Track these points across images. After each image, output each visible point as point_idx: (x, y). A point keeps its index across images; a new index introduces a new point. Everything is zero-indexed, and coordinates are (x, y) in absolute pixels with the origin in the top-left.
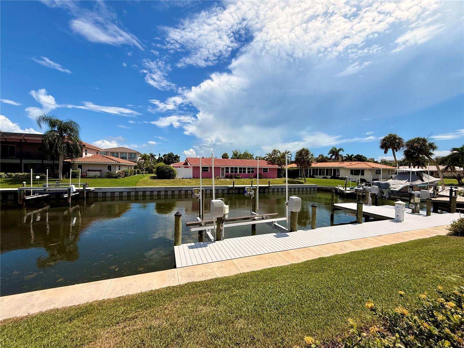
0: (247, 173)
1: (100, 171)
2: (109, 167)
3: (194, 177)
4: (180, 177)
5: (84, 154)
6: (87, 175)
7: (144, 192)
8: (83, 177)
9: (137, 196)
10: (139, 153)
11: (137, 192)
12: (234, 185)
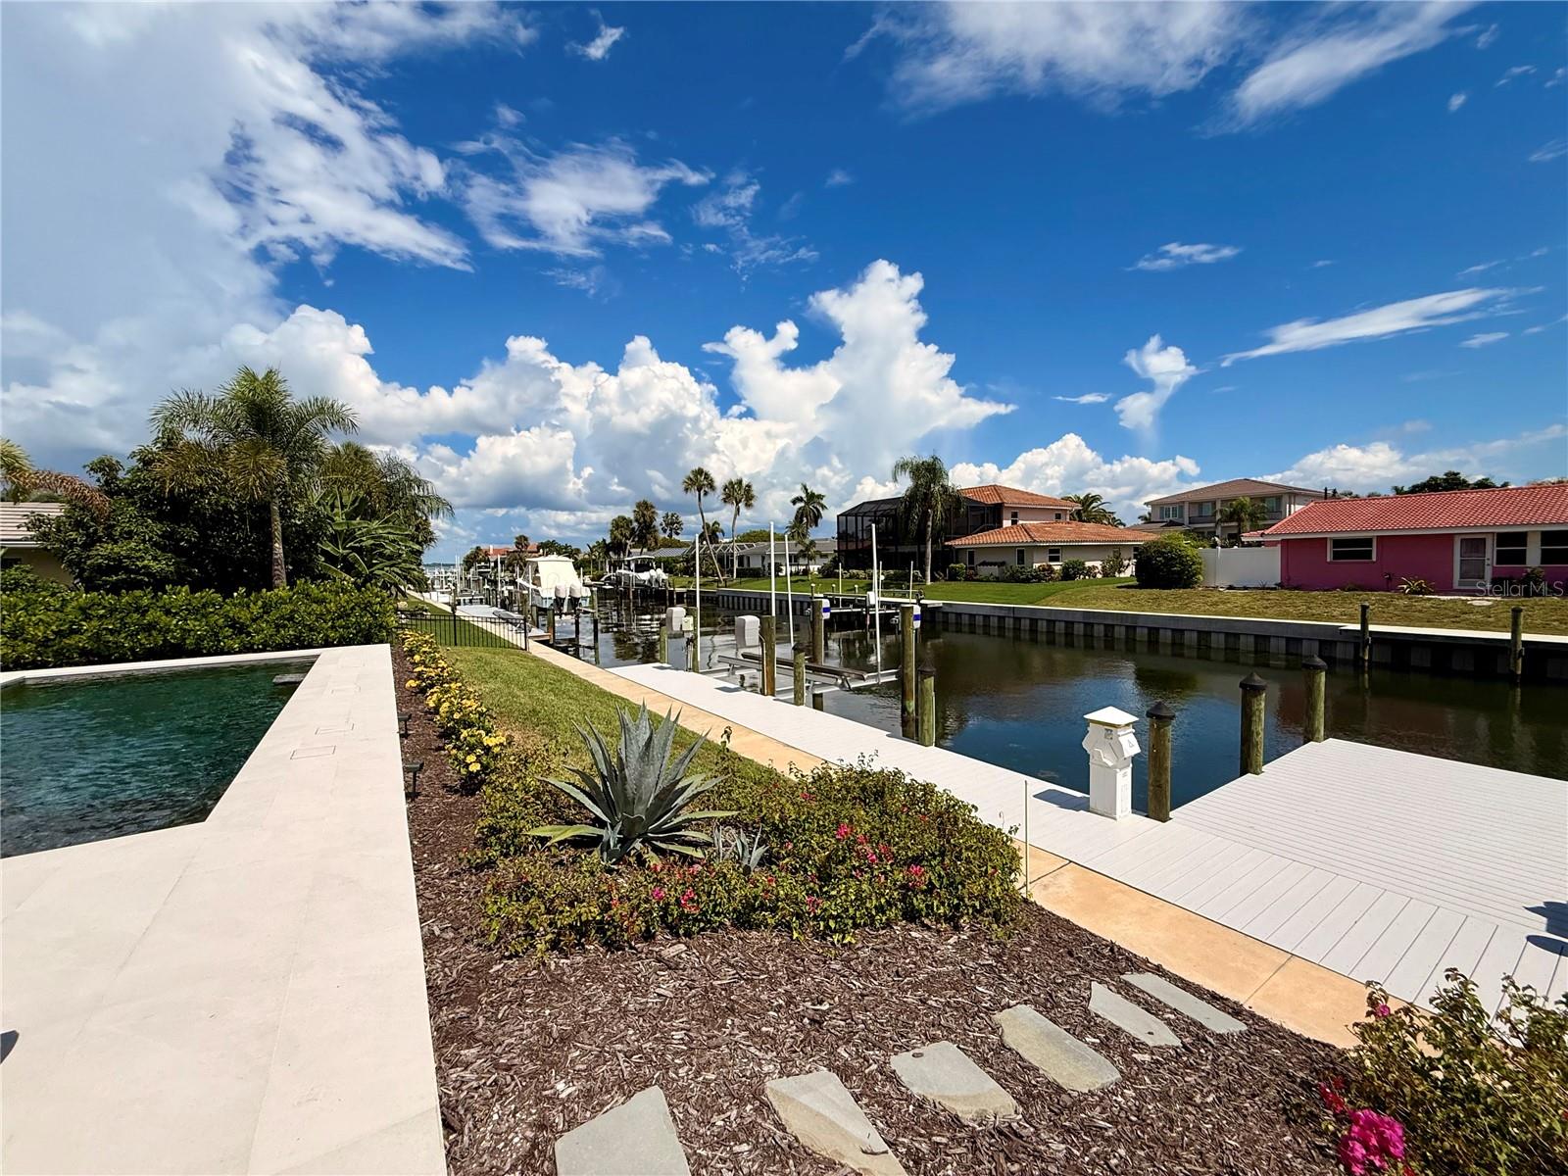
1: (1001, 564)
2: (1021, 554)
3: (1281, 586)
4: (1222, 582)
5: (1007, 523)
6: (976, 575)
7: (1034, 622)
8: (968, 579)
9: (1017, 629)
10: (1294, 494)
11: (1017, 620)
12: (1364, 624)
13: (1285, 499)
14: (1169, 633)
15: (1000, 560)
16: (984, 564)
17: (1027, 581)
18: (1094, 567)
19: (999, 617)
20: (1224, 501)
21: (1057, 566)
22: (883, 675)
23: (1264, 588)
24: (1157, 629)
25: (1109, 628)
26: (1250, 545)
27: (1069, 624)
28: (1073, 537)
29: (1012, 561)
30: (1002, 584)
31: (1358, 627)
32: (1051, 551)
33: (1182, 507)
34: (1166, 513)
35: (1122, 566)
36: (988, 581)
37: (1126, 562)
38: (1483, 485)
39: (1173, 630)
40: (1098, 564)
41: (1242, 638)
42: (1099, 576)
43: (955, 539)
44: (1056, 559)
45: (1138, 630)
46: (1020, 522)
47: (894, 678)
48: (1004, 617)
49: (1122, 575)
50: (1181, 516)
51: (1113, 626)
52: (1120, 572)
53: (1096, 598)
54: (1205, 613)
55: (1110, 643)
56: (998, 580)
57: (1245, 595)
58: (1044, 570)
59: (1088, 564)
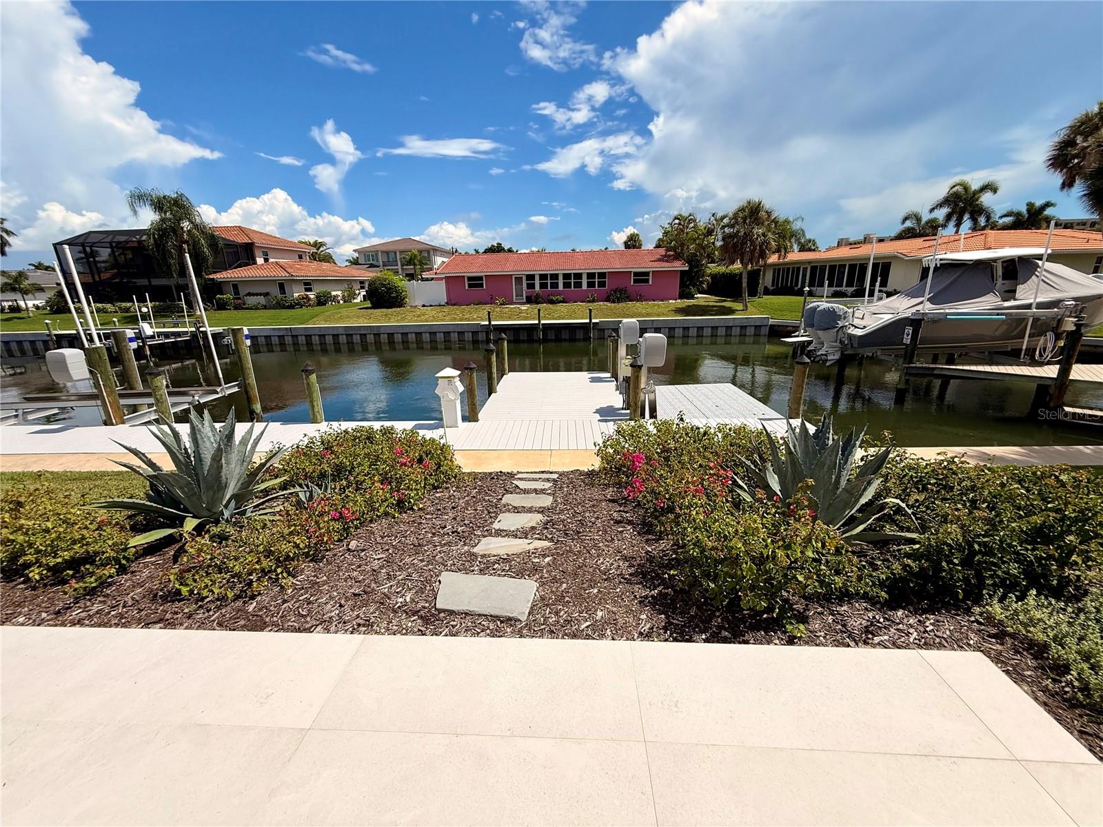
0: (585, 286)
1: (266, 295)
2: (282, 286)
3: (447, 303)
4: (419, 303)
5: (260, 261)
6: (244, 304)
7: (308, 337)
8: (237, 308)
9: (296, 344)
10: (436, 250)
11: (295, 337)
12: (490, 322)
13: (432, 252)
14: (400, 335)
15: (266, 291)
16: (249, 294)
17: (291, 307)
18: (337, 296)
19: (279, 336)
20: (401, 252)
21: (312, 295)
22: (227, 388)
23: (440, 305)
24: (393, 334)
25: (363, 336)
26: (427, 280)
27: (336, 336)
28: (318, 273)
29: (275, 291)
30: (270, 311)
31: (487, 323)
32: (306, 284)
33: (377, 255)
34: (367, 258)
35: (355, 294)
36: (257, 309)
37: (357, 292)
38: (510, 251)
39: (402, 334)
40: (339, 293)
41: (438, 334)
42: (341, 302)
43: (215, 272)
44: (310, 290)
45: (382, 336)
46: (271, 260)
47: (236, 389)
48: (283, 336)
49: (355, 301)
50: (378, 261)
51: (365, 335)
52: (354, 299)
53: (348, 317)
54: (416, 321)
55: (351, 349)
56: (265, 307)
57: (432, 310)
58: (303, 298)
59: (334, 293)
